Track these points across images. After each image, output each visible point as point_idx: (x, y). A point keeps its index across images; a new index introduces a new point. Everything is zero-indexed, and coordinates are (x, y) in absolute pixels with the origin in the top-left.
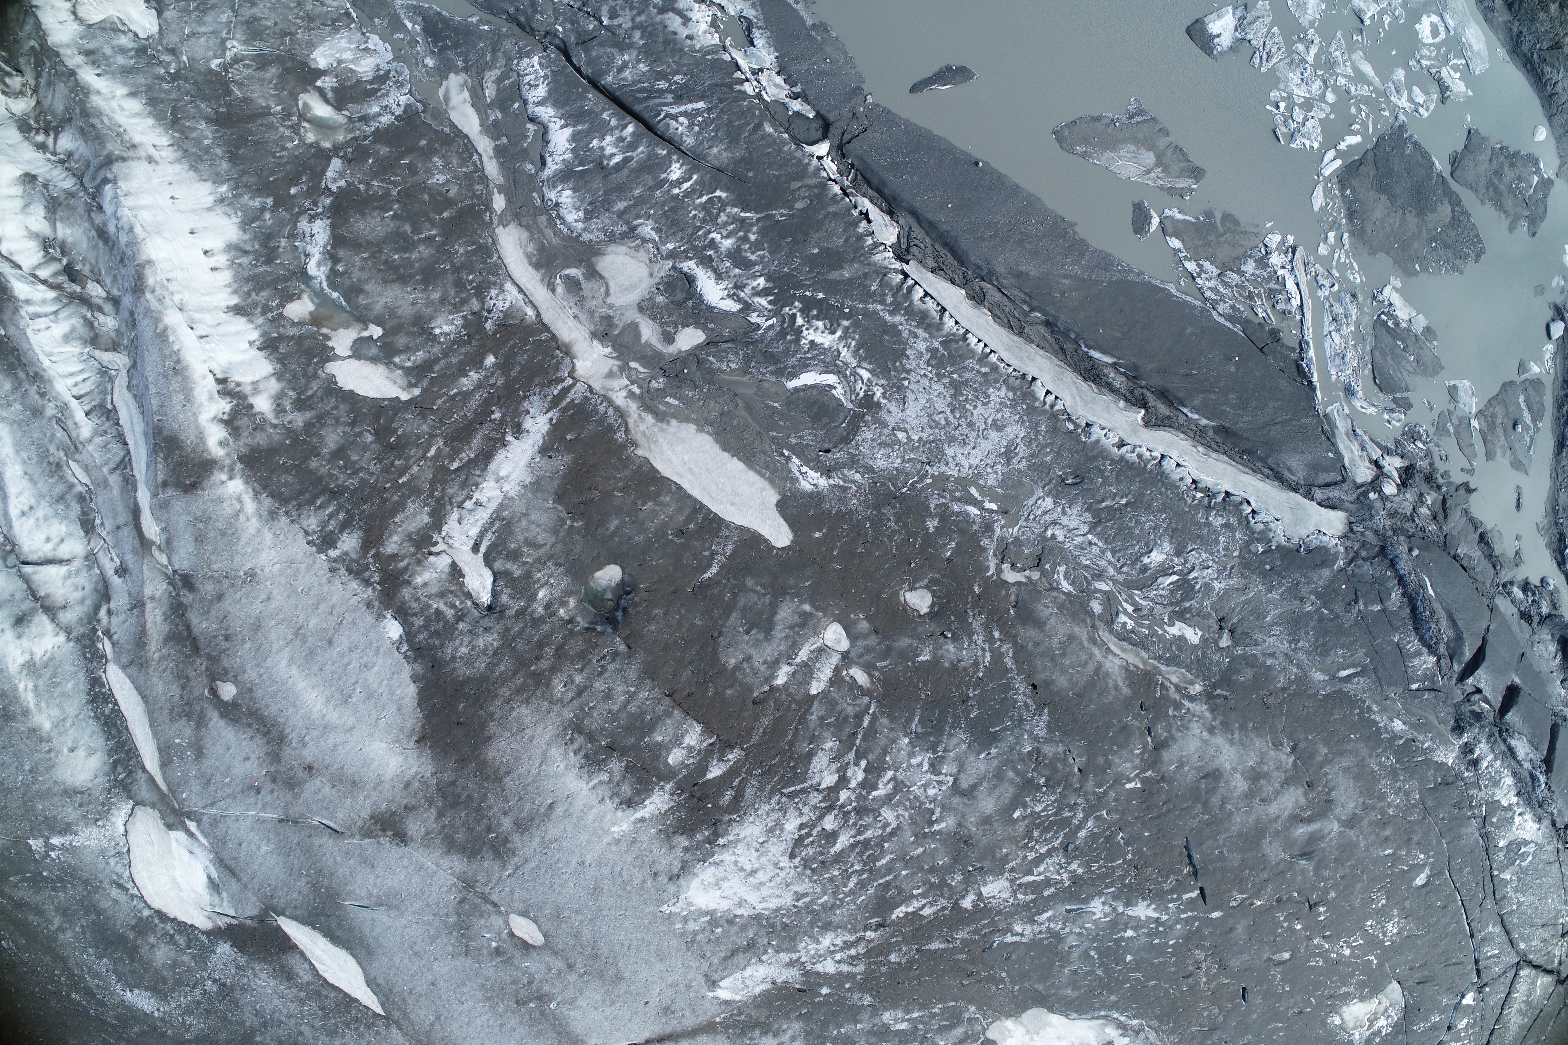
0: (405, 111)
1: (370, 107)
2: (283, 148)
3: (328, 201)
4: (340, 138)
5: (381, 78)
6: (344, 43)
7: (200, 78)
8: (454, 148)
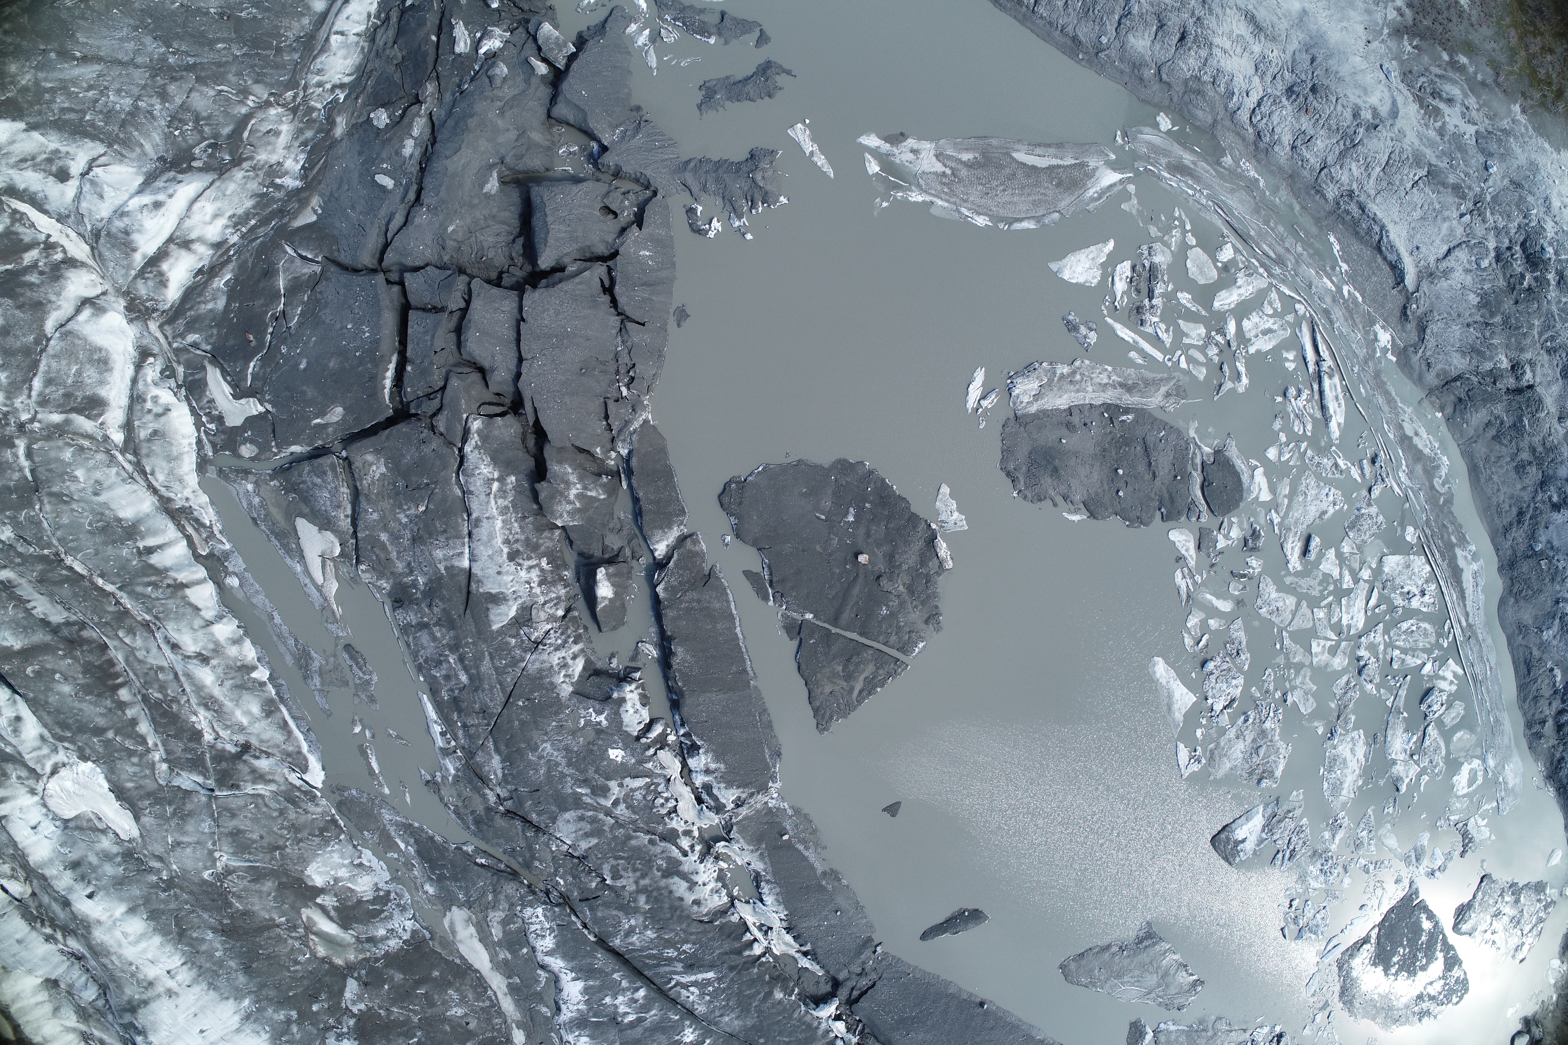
0: (412, 937)
1: (377, 928)
2: (296, 962)
3: (352, 1022)
4: (352, 957)
5: (382, 899)
6: (336, 858)
7: (196, 889)
8: (468, 981)
